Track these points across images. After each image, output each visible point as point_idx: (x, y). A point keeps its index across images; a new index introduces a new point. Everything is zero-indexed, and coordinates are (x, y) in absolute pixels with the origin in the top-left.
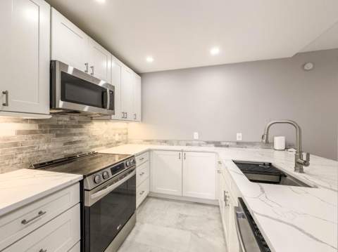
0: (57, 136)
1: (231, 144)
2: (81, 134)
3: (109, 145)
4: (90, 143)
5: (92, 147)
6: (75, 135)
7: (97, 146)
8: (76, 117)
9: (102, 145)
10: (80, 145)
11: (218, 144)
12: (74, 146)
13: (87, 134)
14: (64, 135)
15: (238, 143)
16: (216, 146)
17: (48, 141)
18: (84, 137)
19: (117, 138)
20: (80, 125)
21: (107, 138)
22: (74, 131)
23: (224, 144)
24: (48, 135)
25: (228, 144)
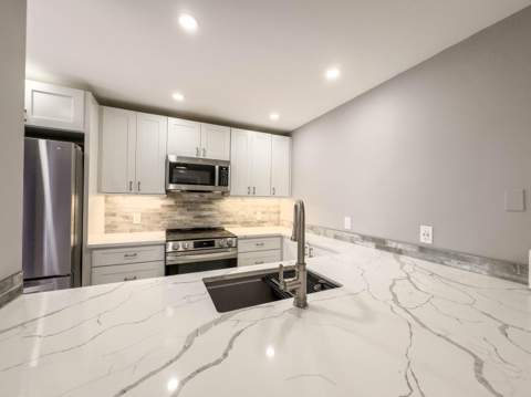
0: (188, 210)
1: (408, 248)
2: (210, 210)
3: (246, 223)
4: (221, 219)
5: (222, 223)
6: (204, 210)
7: (228, 223)
8: (206, 195)
9: (235, 223)
10: (210, 220)
11: (381, 244)
12: (203, 220)
13: (218, 210)
14: (195, 210)
15: (423, 249)
16: (377, 247)
17: (181, 214)
18: (215, 213)
19: (259, 217)
20: (209, 201)
21: (243, 216)
22: (203, 206)
23: (394, 245)
24: (181, 209)
25: (400, 246)
